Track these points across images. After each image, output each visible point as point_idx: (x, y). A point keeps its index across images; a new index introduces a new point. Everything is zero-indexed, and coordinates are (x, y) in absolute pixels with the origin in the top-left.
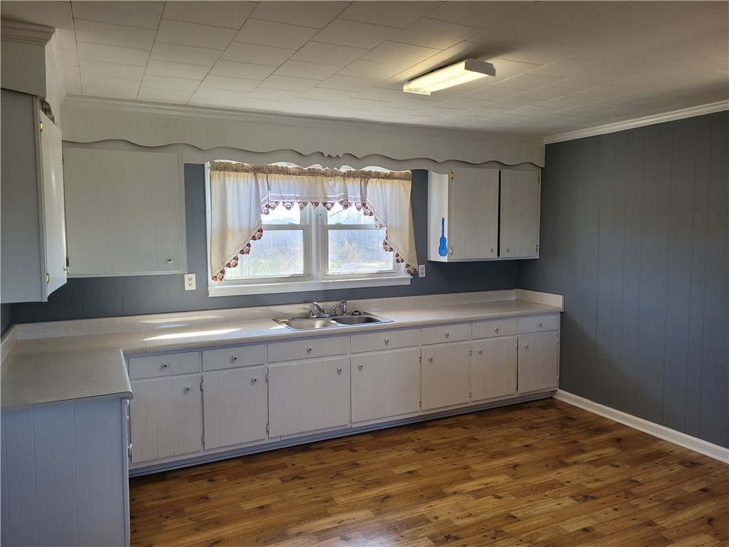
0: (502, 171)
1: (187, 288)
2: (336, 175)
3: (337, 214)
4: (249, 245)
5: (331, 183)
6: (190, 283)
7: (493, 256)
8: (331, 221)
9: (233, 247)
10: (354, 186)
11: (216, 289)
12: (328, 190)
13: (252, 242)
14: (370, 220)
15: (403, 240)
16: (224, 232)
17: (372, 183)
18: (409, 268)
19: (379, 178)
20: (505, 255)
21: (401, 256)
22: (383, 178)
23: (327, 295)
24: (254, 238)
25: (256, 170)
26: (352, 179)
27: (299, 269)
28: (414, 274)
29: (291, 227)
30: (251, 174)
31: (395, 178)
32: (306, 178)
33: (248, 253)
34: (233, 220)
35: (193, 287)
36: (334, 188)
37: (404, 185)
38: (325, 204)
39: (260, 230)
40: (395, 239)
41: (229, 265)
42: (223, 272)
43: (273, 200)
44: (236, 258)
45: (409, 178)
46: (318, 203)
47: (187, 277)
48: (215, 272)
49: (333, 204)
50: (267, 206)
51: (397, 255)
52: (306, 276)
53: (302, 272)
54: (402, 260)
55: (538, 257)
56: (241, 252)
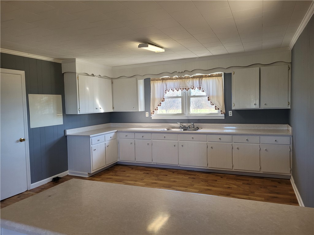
0: (262, 68)
2: (190, 78)
4: (160, 103)
5: (188, 81)
6: (147, 115)
7: (256, 107)
9: (157, 103)
10: (196, 81)
12: (187, 83)
13: (162, 102)
14: (204, 94)
15: (220, 101)
16: (154, 99)
17: (204, 79)
18: (222, 112)
19: (206, 77)
20: (263, 107)
21: (218, 107)
22: (208, 77)
23: (189, 121)
25: (163, 79)
26: (195, 79)
27: (180, 111)
28: (226, 114)
29: (177, 97)
30: (161, 81)
31: (213, 77)
33: (160, 106)
34: (156, 96)
36: (189, 83)
37: (218, 78)
38: (185, 89)
39: (164, 99)
40: (214, 100)
41: (155, 110)
42: (154, 112)
43: (168, 88)
44: (157, 107)
45: (220, 75)
46: (183, 89)
47: (146, 113)
48: (152, 112)
49: (189, 89)
50: (166, 91)
51: (216, 107)
52: (182, 114)
53: (181, 112)
54: (218, 109)
55: (289, 108)
56: (158, 105)
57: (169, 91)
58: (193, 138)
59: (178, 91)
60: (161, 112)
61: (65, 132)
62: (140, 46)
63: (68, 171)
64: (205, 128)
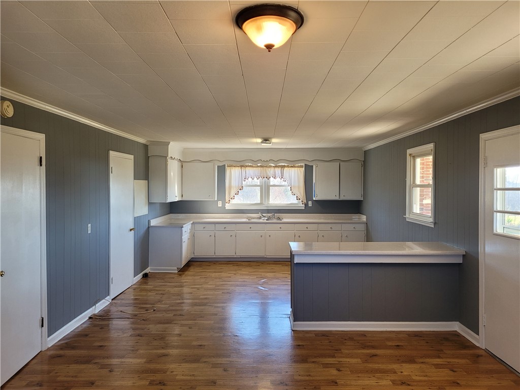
0: (341, 163)
1: (219, 206)
2: (271, 167)
3: (272, 181)
4: (238, 192)
6: (220, 204)
7: (337, 198)
8: (271, 184)
9: (233, 192)
10: (278, 171)
11: (228, 207)
12: (268, 172)
14: (285, 183)
15: (301, 192)
16: (230, 187)
17: (286, 169)
18: (303, 202)
19: (288, 167)
20: (342, 198)
21: (299, 197)
22: (290, 167)
23: (268, 211)
24: (240, 189)
25: (242, 166)
26: (277, 168)
28: (306, 205)
29: (258, 186)
30: (240, 168)
31: (295, 167)
32: (259, 168)
33: (238, 194)
34: (233, 184)
35: (221, 206)
36: (270, 171)
37: (300, 169)
38: (266, 177)
39: (242, 187)
40: (295, 191)
41: (232, 199)
42: (229, 201)
43: (247, 176)
44: (234, 196)
45: (301, 167)
46: (264, 177)
47: (219, 202)
48: (227, 200)
49: (270, 177)
50: (245, 178)
51: (297, 197)
52: (261, 204)
53: (259, 202)
54: (299, 199)
55: (362, 199)
56: (236, 194)
57: (247, 179)
58: (280, 228)
59: (258, 179)
60: (238, 201)
61: (149, 222)
62: (262, 142)
63: (149, 268)
64: (286, 218)
